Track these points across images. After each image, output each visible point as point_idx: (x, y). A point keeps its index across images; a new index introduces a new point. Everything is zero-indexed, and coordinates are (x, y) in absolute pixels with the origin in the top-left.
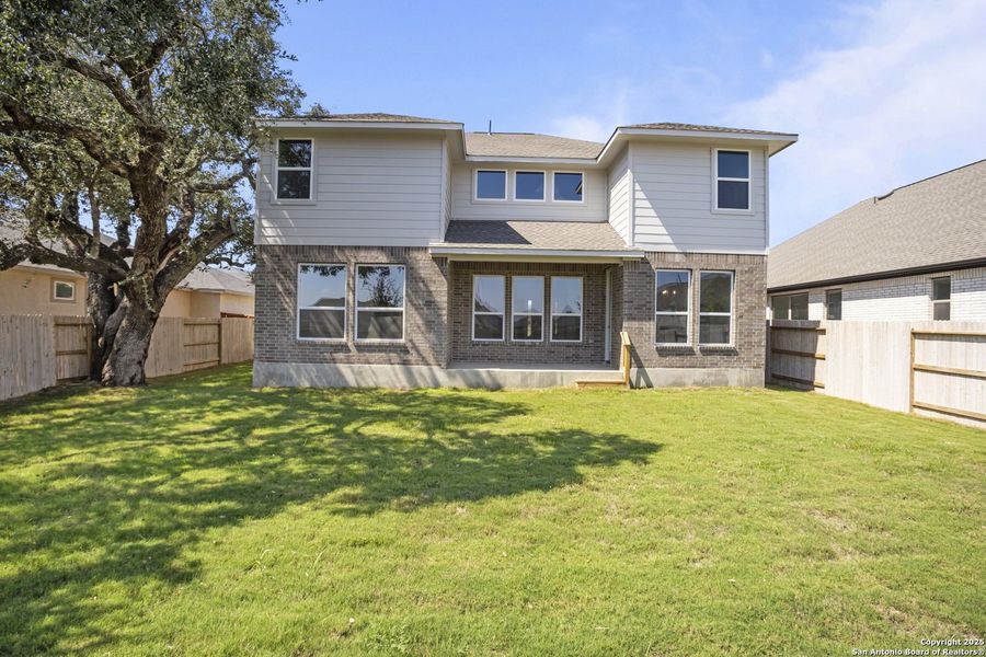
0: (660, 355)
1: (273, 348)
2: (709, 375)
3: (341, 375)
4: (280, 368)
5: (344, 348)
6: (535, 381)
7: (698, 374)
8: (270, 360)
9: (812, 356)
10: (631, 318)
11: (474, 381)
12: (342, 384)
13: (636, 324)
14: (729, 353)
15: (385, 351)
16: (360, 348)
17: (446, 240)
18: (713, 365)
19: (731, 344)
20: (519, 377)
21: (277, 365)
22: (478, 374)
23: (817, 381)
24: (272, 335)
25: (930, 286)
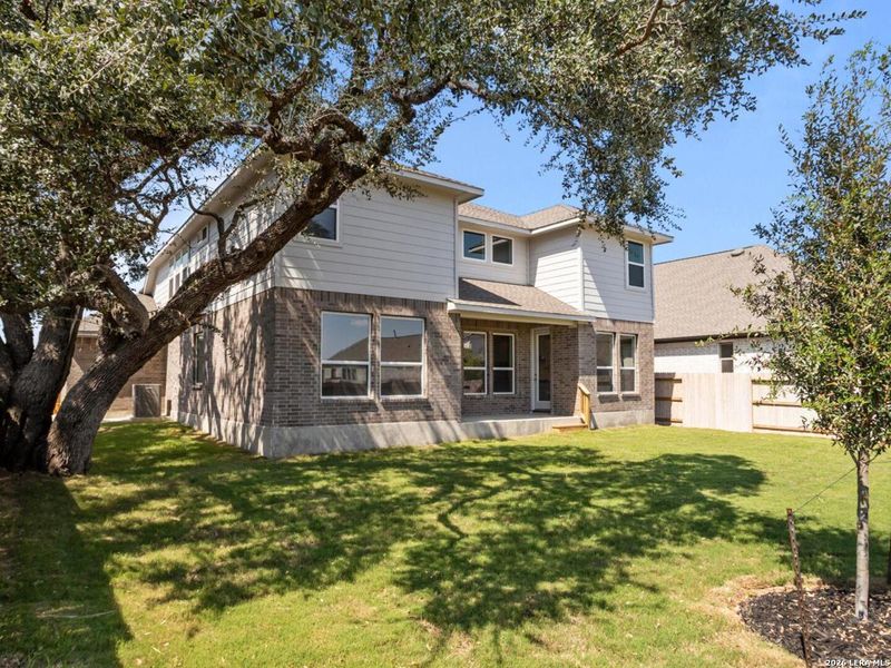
0: (602, 402)
1: (295, 409)
2: (628, 416)
3: (369, 436)
4: (306, 433)
5: (371, 406)
6: (526, 430)
7: (620, 416)
8: (291, 424)
9: (669, 399)
10: (585, 373)
11: (483, 432)
12: (371, 446)
13: (587, 377)
14: (636, 398)
15: (410, 408)
16: (388, 406)
17: (460, 298)
18: (629, 408)
19: (636, 392)
20: (515, 426)
21: (302, 430)
22: (486, 426)
23: (673, 417)
24: (295, 394)
25: (718, 349)
